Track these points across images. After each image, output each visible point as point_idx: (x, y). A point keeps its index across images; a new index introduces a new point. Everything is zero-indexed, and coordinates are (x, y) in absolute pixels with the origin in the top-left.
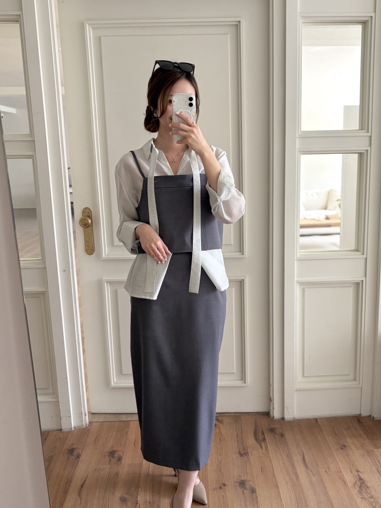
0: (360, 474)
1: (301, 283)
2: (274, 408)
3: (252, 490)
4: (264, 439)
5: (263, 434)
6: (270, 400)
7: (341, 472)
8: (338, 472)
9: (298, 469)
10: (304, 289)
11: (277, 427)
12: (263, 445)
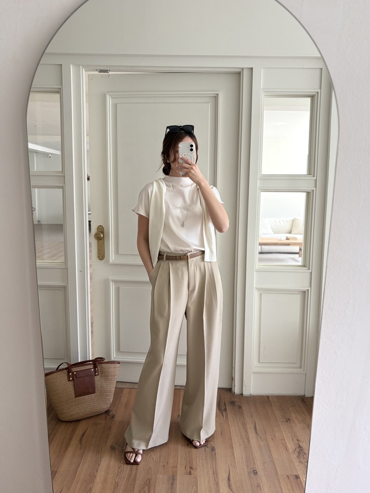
0: (299, 442)
1: (258, 289)
2: (235, 386)
3: (212, 448)
4: (225, 409)
5: (225, 405)
6: (232, 379)
7: (284, 440)
8: (282, 440)
9: (250, 435)
10: (261, 294)
11: (237, 400)
12: (224, 414)
